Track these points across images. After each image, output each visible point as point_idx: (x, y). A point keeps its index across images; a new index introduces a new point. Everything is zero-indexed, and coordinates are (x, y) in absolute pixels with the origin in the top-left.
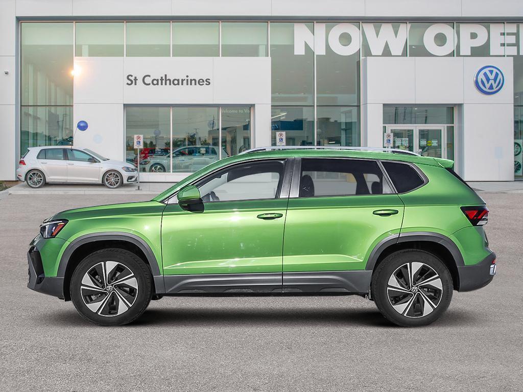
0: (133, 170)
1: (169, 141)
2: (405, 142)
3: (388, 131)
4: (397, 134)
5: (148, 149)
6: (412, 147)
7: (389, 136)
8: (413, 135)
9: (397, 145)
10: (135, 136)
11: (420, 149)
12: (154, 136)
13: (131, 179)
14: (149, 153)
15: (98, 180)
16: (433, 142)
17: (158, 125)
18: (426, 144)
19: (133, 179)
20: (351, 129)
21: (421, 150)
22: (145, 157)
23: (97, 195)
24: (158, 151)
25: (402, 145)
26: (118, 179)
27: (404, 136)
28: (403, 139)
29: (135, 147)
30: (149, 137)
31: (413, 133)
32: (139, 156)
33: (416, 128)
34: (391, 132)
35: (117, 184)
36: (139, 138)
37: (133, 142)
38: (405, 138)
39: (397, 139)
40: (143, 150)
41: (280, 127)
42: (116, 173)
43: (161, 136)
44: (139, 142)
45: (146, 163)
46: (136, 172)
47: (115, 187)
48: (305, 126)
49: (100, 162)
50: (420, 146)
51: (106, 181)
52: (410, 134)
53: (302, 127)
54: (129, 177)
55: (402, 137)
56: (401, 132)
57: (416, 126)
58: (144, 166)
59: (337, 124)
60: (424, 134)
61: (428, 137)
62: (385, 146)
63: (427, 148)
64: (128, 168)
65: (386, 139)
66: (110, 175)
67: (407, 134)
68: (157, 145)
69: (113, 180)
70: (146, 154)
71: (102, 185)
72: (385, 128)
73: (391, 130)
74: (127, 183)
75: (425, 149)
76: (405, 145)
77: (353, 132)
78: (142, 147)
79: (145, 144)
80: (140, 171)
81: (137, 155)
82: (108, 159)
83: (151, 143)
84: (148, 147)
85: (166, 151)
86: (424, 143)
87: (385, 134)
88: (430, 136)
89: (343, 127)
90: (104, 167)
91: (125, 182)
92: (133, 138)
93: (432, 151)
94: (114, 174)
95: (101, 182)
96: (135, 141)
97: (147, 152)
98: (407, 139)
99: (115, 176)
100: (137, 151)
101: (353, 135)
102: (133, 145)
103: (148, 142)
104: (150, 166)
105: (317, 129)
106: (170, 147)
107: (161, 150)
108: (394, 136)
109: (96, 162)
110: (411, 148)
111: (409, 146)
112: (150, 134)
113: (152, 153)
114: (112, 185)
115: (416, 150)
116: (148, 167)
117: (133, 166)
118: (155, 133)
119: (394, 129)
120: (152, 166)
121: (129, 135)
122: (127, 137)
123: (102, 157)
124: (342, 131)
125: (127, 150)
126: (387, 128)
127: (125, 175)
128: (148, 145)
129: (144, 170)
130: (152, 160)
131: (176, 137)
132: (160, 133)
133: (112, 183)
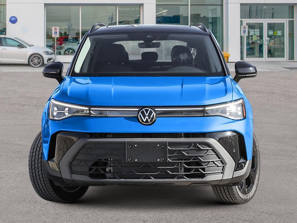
0: (51, 54)
1: (78, 32)
2: (257, 32)
3: (244, 24)
4: (251, 26)
5: (63, 37)
6: (263, 36)
7: (245, 28)
8: (263, 27)
9: (251, 35)
10: (53, 28)
11: (268, 37)
12: (67, 27)
13: (50, 60)
14: (63, 41)
15: (25, 61)
16: (278, 32)
17: (70, 19)
18: (272, 33)
19: (52, 61)
20: (216, 22)
21: (269, 39)
22: (61, 44)
23: (24, 72)
24: (70, 39)
25: (255, 35)
26: (40, 61)
27: (256, 28)
28: (256, 30)
29: (53, 36)
30: (64, 28)
31: (263, 25)
32: (56, 43)
33: (265, 22)
34: (247, 25)
35: (39, 64)
36: (56, 29)
37: (52, 33)
38: (257, 29)
39: (250, 30)
40: (59, 38)
41: (162, 20)
42: (38, 56)
43: (72, 27)
44: (56, 32)
45: (61, 48)
46: (54, 55)
47: (38, 66)
48: (181, 20)
49: (26, 47)
50: (268, 35)
51: (31, 62)
52: (260, 27)
53: (179, 21)
54: (48, 59)
55: (255, 29)
56: (254, 25)
57: (265, 20)
58: (60, 51)
59: (205, 19)
60: (271, 27)
61: (274, 28)
62: (242, 35)
63: (274, 36)
64: (48, 52)
65: (242, 30)
66: (34, 57)
67: (259, 26)
68: (70, 35)
69: (36, 61)
70: (61, 41)
71: (28, 65)
72: (241, 21)
73: (247, 23)
74: (47, 63)
75: (272, 38)
76: (257, 34)
77: (218, 25)
78: (58, 36)
79: (61, 34)
80: (57, 54)
81: (55, 42)
82: (33, 45)
83: (65, 33)
84: (63, 36)
85: (76, 39)
86: (271, 33)
87: (242, 26)
88: (276, 28)
89: (210, 21)
90: (29, 51)
91: (45, 62)
92: (52, 29)
93: (277, 39)
94: (37, 57)
95: (27, 63)
96: (53, 31)
97: (62, 40)
98: (259, 30)
99: (38, 58)
100: (55, 39)
101: (218, 27)
102: (52, 34)
103: (63, 32)
104: (64, 50)
105: (190, 22)
106: (79, 36)
107: (73, 38)
108: (249, 28)
109: (23, 47)
110: (261, 37)
111: (260, 35)
112: (65, 26)
113: (66, 40)
114: (36, 65)
115: (265, 38)
116: (62, 51)
117: (51, 50)
118: (68, 26)
119: (248, 22)
120: (66, 51)
121: (49, 27)
122: (47, 29)
123: (28, 44)
124: (209, 24)
125: (47, 38)
126: (243, 22)
127: (46, 57)
128: (63, 35)
129: (60, 54)
130: (66, 46)
131: (84, 28)
132: (72, 25)
133: (35, 63)
